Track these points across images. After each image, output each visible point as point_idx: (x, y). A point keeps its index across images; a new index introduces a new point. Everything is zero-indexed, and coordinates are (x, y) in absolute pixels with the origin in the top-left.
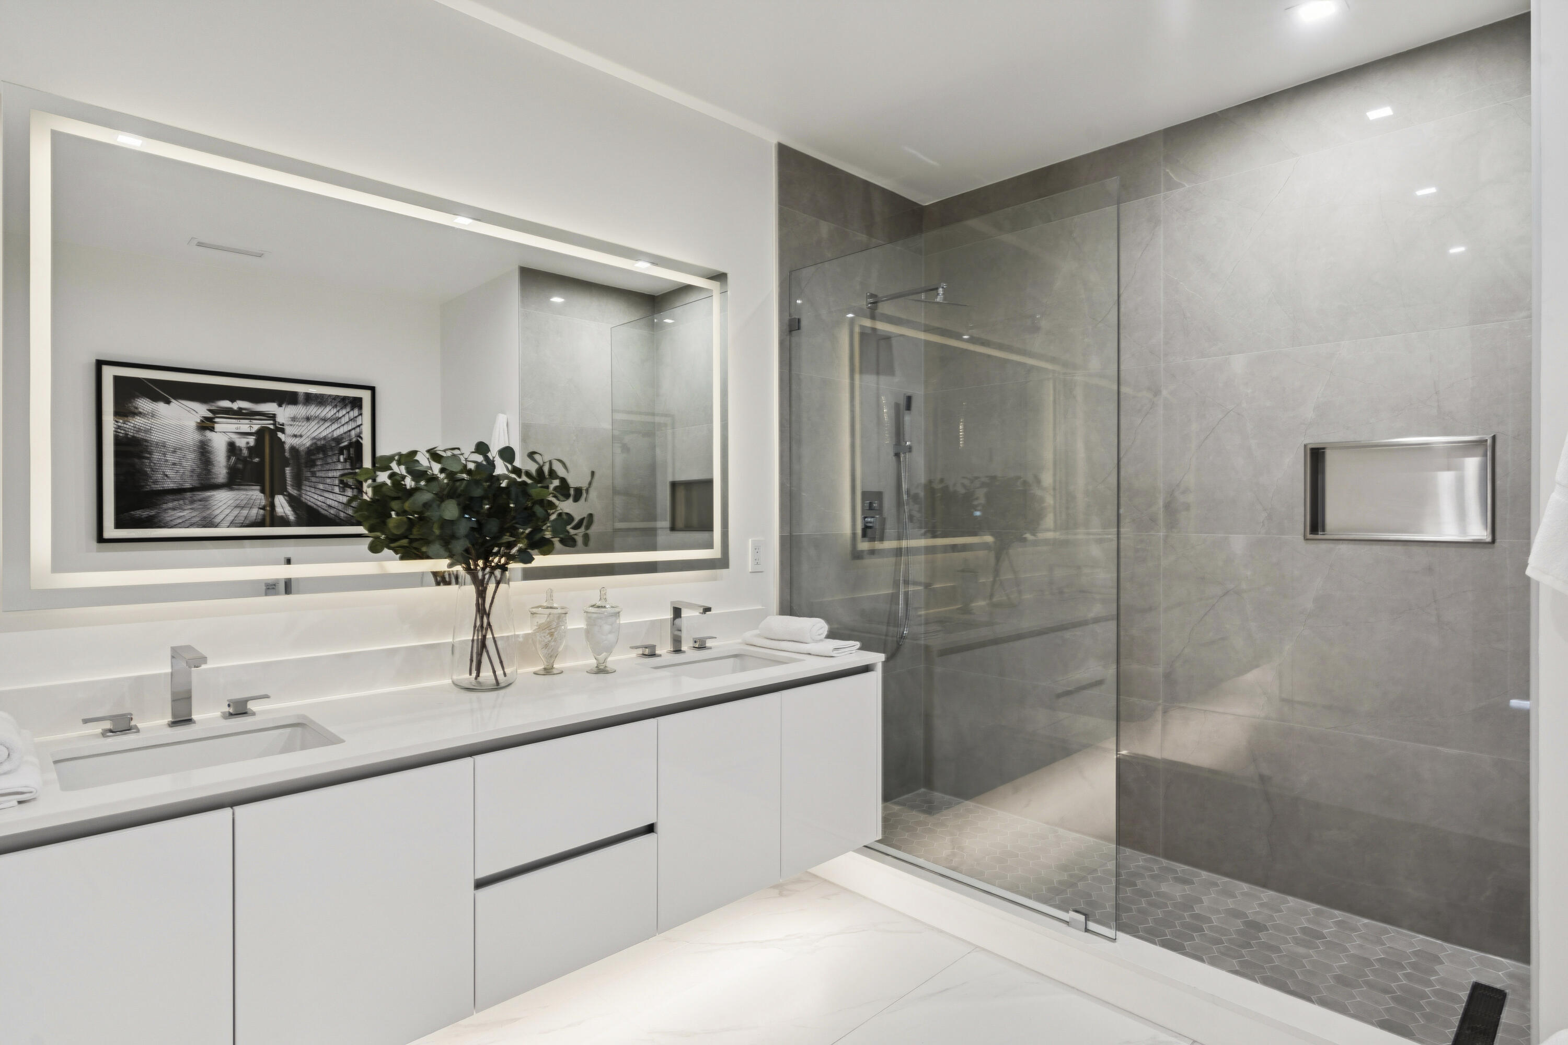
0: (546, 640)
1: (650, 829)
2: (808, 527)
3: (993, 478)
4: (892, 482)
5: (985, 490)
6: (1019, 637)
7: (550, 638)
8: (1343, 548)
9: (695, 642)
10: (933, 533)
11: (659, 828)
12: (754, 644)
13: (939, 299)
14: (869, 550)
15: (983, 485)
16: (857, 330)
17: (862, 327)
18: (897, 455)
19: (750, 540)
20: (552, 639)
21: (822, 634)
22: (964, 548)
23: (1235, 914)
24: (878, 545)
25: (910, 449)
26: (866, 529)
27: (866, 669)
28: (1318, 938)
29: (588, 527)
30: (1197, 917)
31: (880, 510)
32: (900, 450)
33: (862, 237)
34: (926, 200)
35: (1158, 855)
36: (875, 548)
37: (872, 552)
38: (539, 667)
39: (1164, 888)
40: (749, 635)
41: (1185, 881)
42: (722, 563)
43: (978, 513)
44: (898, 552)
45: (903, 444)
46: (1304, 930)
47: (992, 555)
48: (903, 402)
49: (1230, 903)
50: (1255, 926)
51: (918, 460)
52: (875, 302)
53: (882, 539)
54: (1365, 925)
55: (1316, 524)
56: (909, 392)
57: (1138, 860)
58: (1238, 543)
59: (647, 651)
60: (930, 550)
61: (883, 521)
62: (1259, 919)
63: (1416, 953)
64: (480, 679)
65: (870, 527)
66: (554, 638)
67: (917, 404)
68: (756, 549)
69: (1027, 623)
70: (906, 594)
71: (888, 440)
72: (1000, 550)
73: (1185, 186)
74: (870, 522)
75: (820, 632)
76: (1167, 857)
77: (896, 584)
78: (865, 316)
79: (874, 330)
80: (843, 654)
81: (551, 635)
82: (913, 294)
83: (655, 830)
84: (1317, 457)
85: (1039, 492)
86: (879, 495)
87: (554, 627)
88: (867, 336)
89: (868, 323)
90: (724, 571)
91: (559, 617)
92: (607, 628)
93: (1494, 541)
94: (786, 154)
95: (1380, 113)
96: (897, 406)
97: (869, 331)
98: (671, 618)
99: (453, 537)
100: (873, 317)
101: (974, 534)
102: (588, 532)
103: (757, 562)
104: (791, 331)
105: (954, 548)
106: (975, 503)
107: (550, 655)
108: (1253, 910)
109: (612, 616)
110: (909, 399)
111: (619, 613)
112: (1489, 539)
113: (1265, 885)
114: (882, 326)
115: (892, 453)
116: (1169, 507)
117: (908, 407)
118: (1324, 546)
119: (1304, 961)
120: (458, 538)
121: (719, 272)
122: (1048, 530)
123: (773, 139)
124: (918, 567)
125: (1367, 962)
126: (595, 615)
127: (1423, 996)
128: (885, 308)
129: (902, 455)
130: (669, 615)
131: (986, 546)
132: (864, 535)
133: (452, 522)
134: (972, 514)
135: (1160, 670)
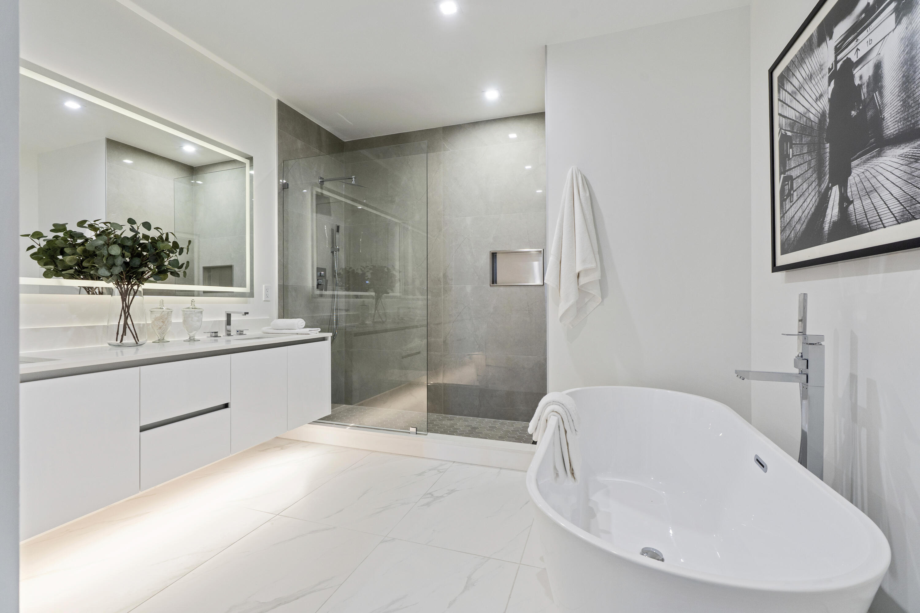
0: (161, 325)
1: (226, 406)
2: (292, 282)
3: (374, 267)
4: (330, 265)
5: (371, 271)
6: (386, 331)
7: (163, 324)
8: (502, 288)
9: (238, 331)
10: (348, 289)
11: (232, 405)
12: (268, 332)
13: (353, 182)
14: (320, 294)
15: (370, 269)
16: (314, 193)
17: (317, 192)
18: (333, 252)
19: (264, 285)
20: (164, 325)
21: (303, 325)
22: (361, 297)
23: (468, 426)
24: (324, 292)
25: (339, 250)
26: (318, 285)
27: (324, 339)
28: (494, 428)
29: (186, 268)
30: (456, 429)
31: (325, 276)
32: (334, 251)
33: (318, 151)
34: (345, 139)
35: (442, 413)
36: (323, 294)
37: (321, 296)
38: (156, 339)
39: (443, 422)
40: (265, 329)
41: (451, 420)
42: (251, 294)
43: (368, 282)
44: (333, 296)
45: (335, 247)
46: (490, 427)
47: (374, 301)
48: (335, 229)
49: (467, 423)
50: (475, 428)
51: (341, 255)
52: (322, 183)
53: (326, 290)
54: (509, 422)
55: (494, 281)
56: (338, 224)
57: (435, 416)
58: (469, 288)
59: (214, 334)
60: (347, 297)
61: (327, 282)
62: (476, 426)
63: (522, 427)
64: (123, 342)
65: (320, 284)
66: (165, 324)
67: (342, 229)
68: (267, 290)
69: (389, 327)
70: (337, 316)
71: (327, 246)
72: (378, 298)
73: (450, 150)
74: (321, 282)
75: (302, 324)
76: (444, 414)
77: (332, 310)
78: (318, 187)
79: (322, 194)
80: (314, 333)
81: (163, 322)
82: (341, 179)
83: (229, 406)
84: (494, 255)
85: (394, 273)
86: (324, 270)
87: (165, 318)
88: (319, 197)
89: (319, 190)
90: (251, 299)
91: (168, 313)
92: (196, 319)
93: (543, 285)
94: (281, 106)
95: (513, 136)
96: (332, 230)
97: (320, 194)
98: (225, 320)
99: (114, 265)
100: (322, 188)
101: (366, 291)
102: (186, 271)
103: (267, 296)
104: (283, 189)
105: (357, 297)
106: (366, 278)
107: (162, 333)
108: (474, 424)
109: (199, 313)
110: (338, 227)
111: (202, 312)
112: (542, 284)
113: (478, 417)
114: (325, 193)
115: (330, 252)
116: (445, 276)
117: (338, 231)
118: (496, 288)
119: (490, 434)
120: (117, 266)
121: (249, 155)
122: (397, 291)
123: (275, 97)
124: (342, 303)
125: (509, 432)
126: (188, 313)
127: (524, 437)
128: (327, 184)
129: (335, 252)
130: (224, 319)
131: (372, 297)
132: (317, 288)
133: (114, 257)
134: (365, 282)
135: (442, 340)
